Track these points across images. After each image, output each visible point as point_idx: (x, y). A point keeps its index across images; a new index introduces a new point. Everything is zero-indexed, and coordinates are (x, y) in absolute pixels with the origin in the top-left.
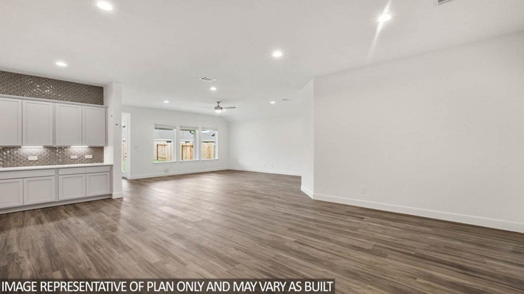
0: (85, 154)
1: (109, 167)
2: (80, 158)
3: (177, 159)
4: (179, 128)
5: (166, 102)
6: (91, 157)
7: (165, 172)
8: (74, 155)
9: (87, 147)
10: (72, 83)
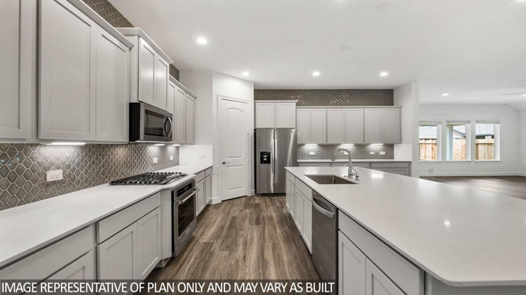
0: (379, 151)
1: (408, 163)
2: (376, 154)
3: (442, 158)
4: (446, 124)
5: (445, 95)
6: (384, 153)
7: (429, 172)
8: (372, 151)
9: (382, 144)
10: (370, 90)
